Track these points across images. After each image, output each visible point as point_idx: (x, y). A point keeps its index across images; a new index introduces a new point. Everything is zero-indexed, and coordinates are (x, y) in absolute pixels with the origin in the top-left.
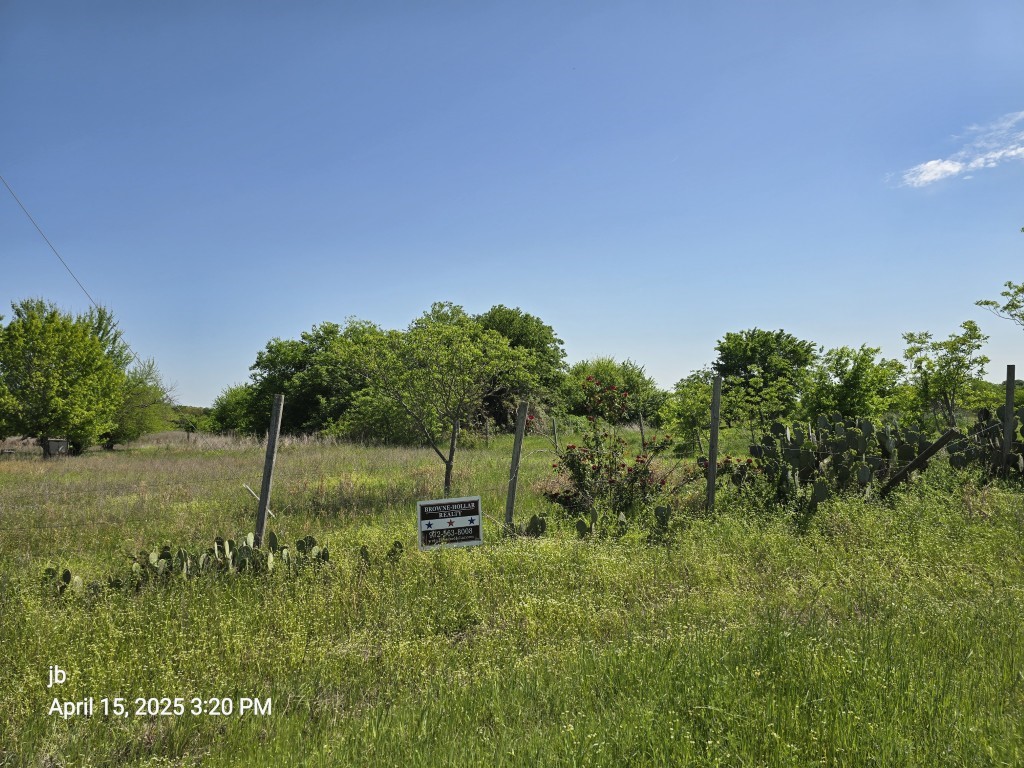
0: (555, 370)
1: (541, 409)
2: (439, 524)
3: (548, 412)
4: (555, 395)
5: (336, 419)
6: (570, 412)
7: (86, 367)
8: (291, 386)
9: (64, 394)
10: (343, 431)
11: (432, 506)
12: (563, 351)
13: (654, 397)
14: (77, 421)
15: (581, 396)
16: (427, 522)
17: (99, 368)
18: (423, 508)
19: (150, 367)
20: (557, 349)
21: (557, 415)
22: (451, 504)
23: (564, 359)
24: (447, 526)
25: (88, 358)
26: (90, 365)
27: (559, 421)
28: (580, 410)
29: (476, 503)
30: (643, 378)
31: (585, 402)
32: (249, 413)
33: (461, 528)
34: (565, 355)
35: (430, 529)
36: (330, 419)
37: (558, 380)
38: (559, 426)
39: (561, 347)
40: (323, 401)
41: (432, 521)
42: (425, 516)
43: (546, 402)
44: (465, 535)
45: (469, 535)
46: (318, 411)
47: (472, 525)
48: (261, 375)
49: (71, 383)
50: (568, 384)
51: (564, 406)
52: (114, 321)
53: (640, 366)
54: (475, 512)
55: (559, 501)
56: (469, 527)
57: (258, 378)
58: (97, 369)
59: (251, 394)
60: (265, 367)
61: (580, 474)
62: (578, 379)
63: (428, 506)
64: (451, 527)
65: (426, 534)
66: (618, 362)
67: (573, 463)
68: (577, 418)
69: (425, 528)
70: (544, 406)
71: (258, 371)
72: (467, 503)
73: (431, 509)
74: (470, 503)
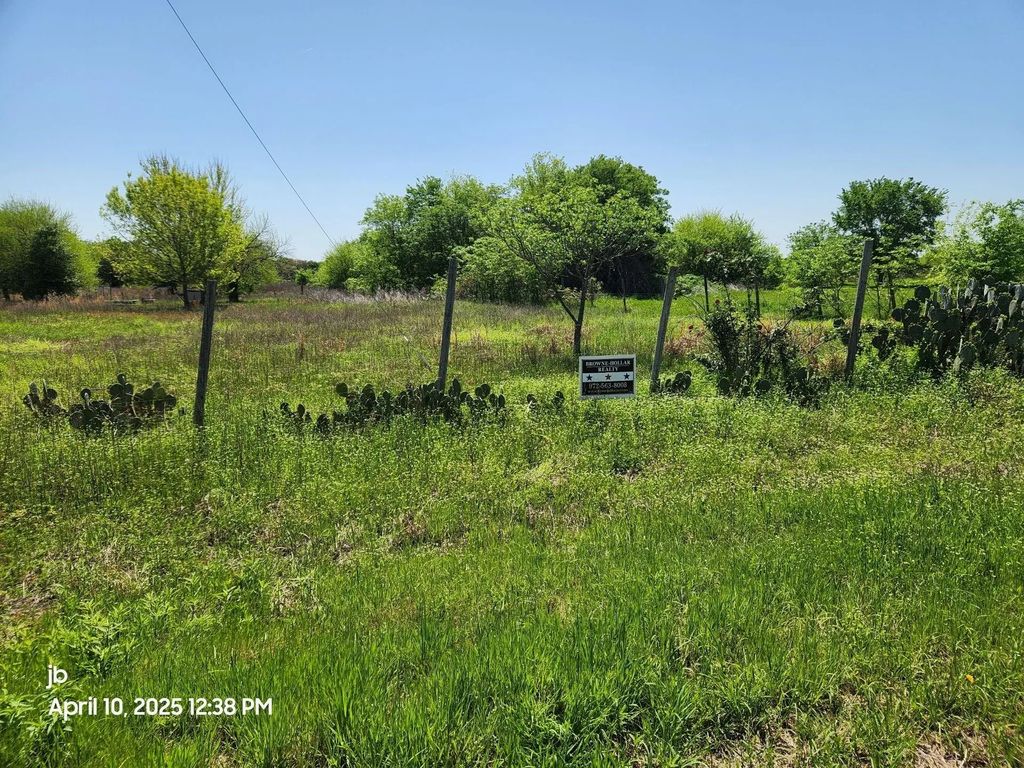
2: (598, 377)
11: (592, 361)
12: (667, 203)
16: (588, 375)
18: (584, 362)
22: (609, 361)
24: (604, 380)
29: (631, 360)
33: (617, 382)
34: (670, 207)
35: (589, 381)
41: (591, 375)
42: (586, 370)
44: (620, 388)
45: (624, 388)
47: (627, 379)
54: (630, 368)
56: (624, 382)
63: (589, 361)
64: (608, 380)
65: (585, 386)
69: (586, 380)
72: (623, 360)
73: (591, 364)
74: (626, 360)
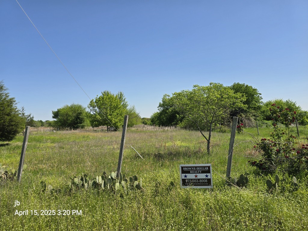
0: (258, 104)
1: (252, 119)
2: (191, 176)
3: (255, 119)
4: (258, 113)
5: (181, 122)
6: (264, 119)
7: (116, 108)
8: (169, 112)
9: (111, 115)
10: (183, 125)
11: (187, 167)
12: (261, 97)
13: (300, 113)
14: (114, 122)
15: (269, 113)
16: (184, 175)
17: (120, 108)
18: (182, 168)
19: (134, 107)
20: (259, 96)
21: (259, 120)
22: (196, 167)
23: (262, 100)
24: (194, 178)
25: (117, 105)
26: (117, 107)
27: (260, 122)
28: (268, 118)
29: (209, 167)
30: (296, 106)
31: (270, 115)
32: (158, 120)
33: (201, 179)
34: (262, 99)
35: (186, 178)
36: (179, 122)
37: (259, 108)
38: (260, 124)
39: (260, 96)
40: (178, 116)
41: (187, 175)
42: (183, 172)
43: (254, 116)
44: (203, 183)
45: (205, 183)
46: (176, 119)
47: (207, 178)
48: (161, 109)
49: (113, 112)
50: (263, 109)
51: (262, 117)
52: (124, 95)
53: (294, 102)
54: (209, 171)
55: (257, 165)
56: (205, 179)
57: (160, 110)
58: (119, 108)
59: (158, 114)
60: (162, 107)
61: (269, 153)
62: (267, 107)
63: (185, 167)
64: (196, 178)
65: (184, 181)
66: (284, 100)
67: (264, 147)
68: (267, 121)
69: (184, 178)
70: (254, 117)
71: (159, 108)
72: (204, 167)
73: (186, 169)
74: (206, 167)
